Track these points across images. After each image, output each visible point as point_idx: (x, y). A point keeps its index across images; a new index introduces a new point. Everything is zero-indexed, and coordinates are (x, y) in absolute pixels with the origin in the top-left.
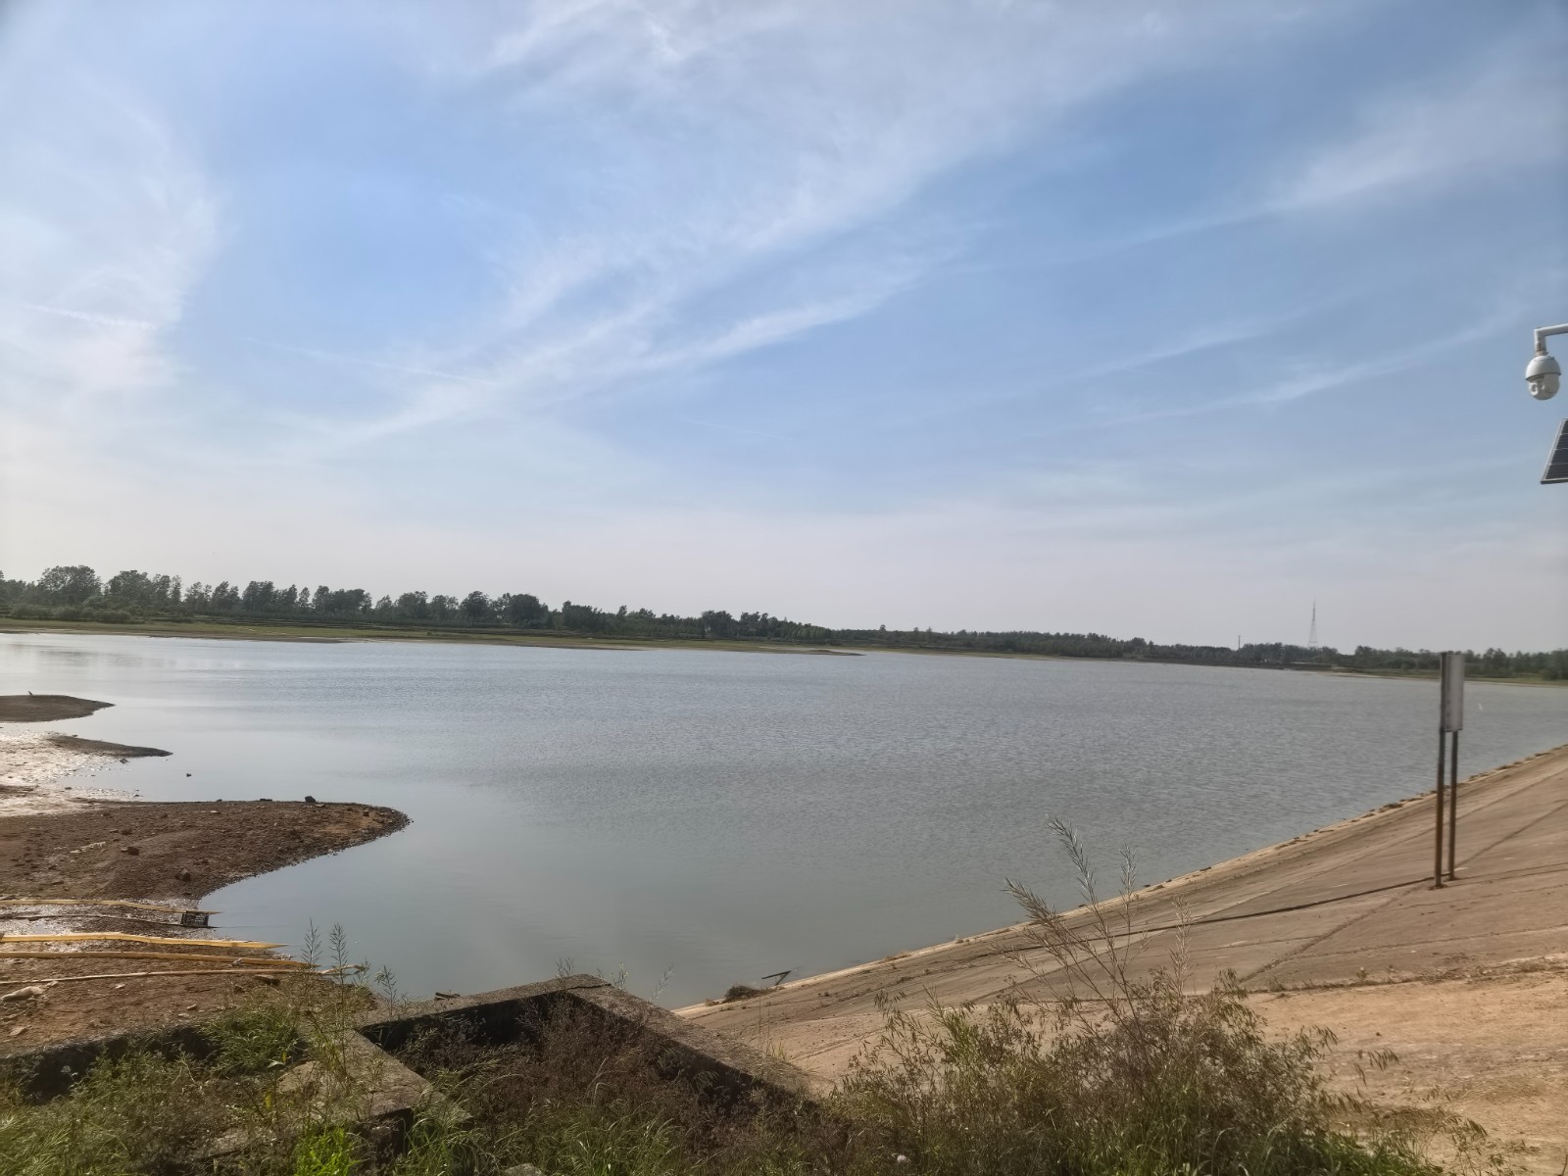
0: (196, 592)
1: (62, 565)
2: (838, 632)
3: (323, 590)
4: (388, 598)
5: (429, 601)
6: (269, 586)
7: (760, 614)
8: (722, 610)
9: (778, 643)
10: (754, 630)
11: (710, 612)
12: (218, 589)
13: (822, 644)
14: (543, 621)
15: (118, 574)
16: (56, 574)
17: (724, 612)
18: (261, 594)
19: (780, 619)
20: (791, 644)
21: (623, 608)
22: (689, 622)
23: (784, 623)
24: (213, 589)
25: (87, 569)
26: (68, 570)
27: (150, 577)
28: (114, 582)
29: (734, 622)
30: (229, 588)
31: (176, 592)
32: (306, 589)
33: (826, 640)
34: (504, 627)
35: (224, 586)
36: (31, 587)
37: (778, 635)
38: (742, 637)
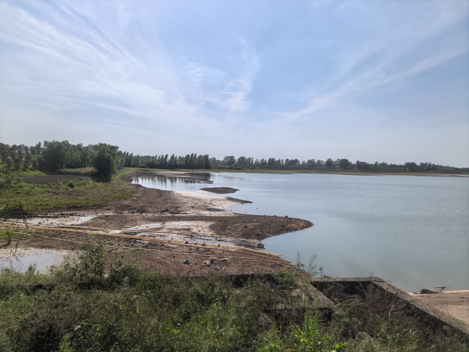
0: (257, 161)
1: (228, 156)
2: (461, 169)
3: (287, 160)
4: (304, 161)
5: (316, 162)
6: (274, 159)
7: (428, 163)
8: (413, 162)
9: (435, 173)
10: (426, 169)
11: (408, 163)
12: (262, 160)
13: (454, 173)
14: (350, 167)
15: (239, 157)
16: (226, 158)
17: (414, 163)
18: (272, 161)
19: (436, 164)
20: (440, 173)
21: (377, 162)
22: (400, 166)
23: (437, 166)
24: (261, 161)
25: (233, 157)
26: (229, 157)
27: (247, 158)
28: (239, 159)
29: (417, 166)
30: (264, 160)
31: (252, 162)
32: (283, 160)
33: (456, 172)
34: (338, 169)
35: (263, 159)
36: (222, 161)
37: (435, 170)
38: (421, 171)
